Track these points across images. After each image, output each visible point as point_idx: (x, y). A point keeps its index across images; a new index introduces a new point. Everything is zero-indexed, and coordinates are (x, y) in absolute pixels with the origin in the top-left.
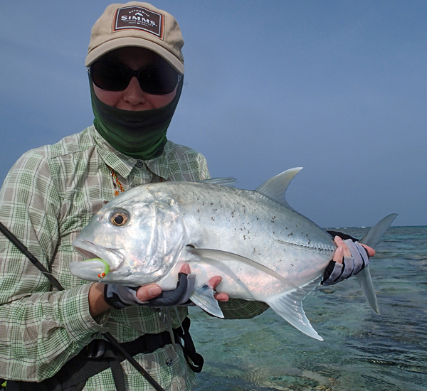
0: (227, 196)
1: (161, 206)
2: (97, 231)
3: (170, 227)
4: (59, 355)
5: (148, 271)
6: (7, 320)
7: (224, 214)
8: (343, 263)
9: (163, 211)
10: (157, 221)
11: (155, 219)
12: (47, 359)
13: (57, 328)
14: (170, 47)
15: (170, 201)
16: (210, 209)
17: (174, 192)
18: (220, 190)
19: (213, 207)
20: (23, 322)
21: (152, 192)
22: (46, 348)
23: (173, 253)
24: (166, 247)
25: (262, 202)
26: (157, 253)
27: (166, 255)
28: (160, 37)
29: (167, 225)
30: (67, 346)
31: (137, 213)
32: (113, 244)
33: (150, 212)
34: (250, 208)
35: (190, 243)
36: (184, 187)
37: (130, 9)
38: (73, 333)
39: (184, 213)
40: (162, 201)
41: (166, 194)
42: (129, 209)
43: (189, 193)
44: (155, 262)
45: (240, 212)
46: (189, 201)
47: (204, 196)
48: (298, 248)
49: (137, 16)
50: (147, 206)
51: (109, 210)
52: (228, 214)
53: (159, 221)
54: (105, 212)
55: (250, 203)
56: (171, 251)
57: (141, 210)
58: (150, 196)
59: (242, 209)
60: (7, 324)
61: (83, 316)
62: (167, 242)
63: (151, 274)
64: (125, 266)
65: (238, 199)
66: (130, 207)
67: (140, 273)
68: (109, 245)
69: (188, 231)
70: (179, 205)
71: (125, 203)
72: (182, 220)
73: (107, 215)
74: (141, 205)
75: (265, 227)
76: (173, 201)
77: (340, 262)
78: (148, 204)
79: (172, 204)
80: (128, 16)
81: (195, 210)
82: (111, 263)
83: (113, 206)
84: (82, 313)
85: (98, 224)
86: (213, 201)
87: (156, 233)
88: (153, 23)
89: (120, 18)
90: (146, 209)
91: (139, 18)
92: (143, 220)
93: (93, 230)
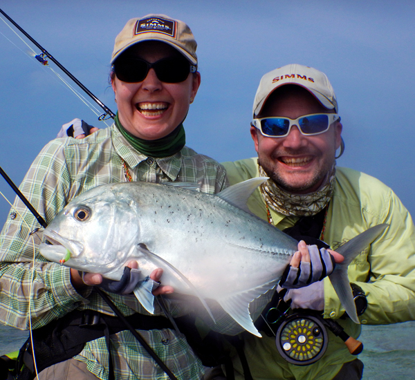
0: (186, 199)
1: (121, 206)
2: (62, 224)
3: (126, 226)
4: (47, 312)
5: (103, 263)
6: (11, 277)
7: (180, 217)
8: (299, 267)
9: (122, 211)
10: (115, 219)
11: (113, 218)
12: (35, 314)
13: (46, 290)
14: (183, 45)
15: (130, 202)
16: (167, 211)
17: (136, 194)
18: (181, 193)
19: (171, 210)
20: (20, 280)
21: (115, 192)
22: (35, 305)
23: (126, 250)
24: (120, 244)
25: (220, 206)
26: (111, 249)
27: (120, 251)
28: (174, 37)
29: (124, 224)
30: (52, 307)
31: (97, 211)
32: (75, 236)
33: (110, 210)
34: (206, 212)
35: (142, 241)
36: (145, 188)
37: (148, 19)
38: (58, 298)
39: (141, 213)
40: (122, 201)
41: (127, 195)
42: (92, 206)
43: (150, 195)
44: (110, 255)
45: (196, 216)
46: (148, 203)
47: (164, 199)
48: (249, 251)
49: (153, 23)
50: (108, 205)
51: (74, 206)
52: (184, 217)
53: (117, 220)
54: (71, 208)
55: (208, 207)
56: (124, 248)
57: (102, 208)
58: (112, 195)
59: (198, 212)
60: (10, 280)
61: (66, 284)
62: (121, 240)
63: (104, 265)
64: (83, 256)
65: (197, 202)
66: (93, 205)
67: (95, 264)
68: (71, 237)
69: (142, 231)
70: (138, 207)
71: (89, 201)
72: (138, 221)
73: (72, 211)
74: (103, 203)
75: (218, 231)
76: (133, 202)
77: (295, 266)
78: (109, 202)
79: (131, 205)
80: (146, 23)
81: (152, 212)
82: (73, 251)
83: (78, 203)
84: (65, 281)
85: (64, 218)
86: (171, 204)
87: (113, 230)
88: (167, 27)
89: (139, 25)
90: (106, 208)
91: (155, 24)
92: (102, 218)
93: (59, 222)
